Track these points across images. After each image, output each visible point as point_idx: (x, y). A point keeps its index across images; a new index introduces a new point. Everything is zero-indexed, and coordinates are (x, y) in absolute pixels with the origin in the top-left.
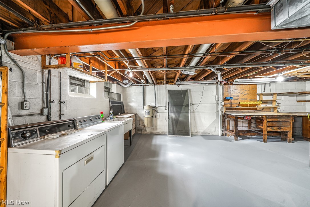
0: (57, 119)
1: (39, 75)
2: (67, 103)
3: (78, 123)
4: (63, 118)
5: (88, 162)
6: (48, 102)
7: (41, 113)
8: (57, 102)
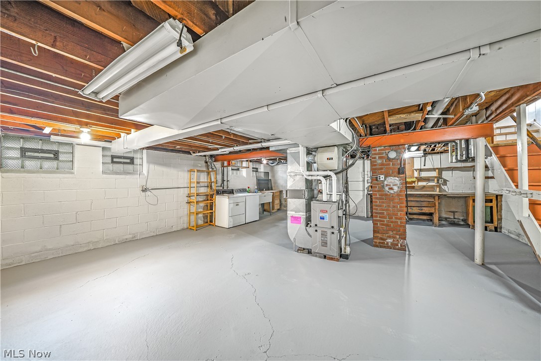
0: (226, 189)
1: (220, 169)
2: (230, 181)
3: (234, 191)
4: (228, 188)
5: (237, 205)
6: (223, 181)
7: (221, 186)
8: (226, 180)
